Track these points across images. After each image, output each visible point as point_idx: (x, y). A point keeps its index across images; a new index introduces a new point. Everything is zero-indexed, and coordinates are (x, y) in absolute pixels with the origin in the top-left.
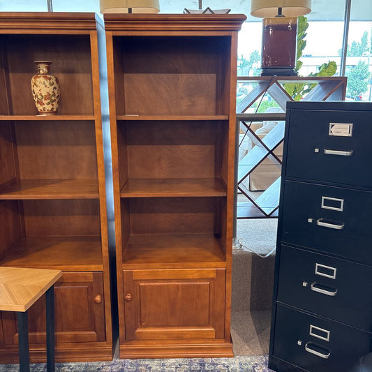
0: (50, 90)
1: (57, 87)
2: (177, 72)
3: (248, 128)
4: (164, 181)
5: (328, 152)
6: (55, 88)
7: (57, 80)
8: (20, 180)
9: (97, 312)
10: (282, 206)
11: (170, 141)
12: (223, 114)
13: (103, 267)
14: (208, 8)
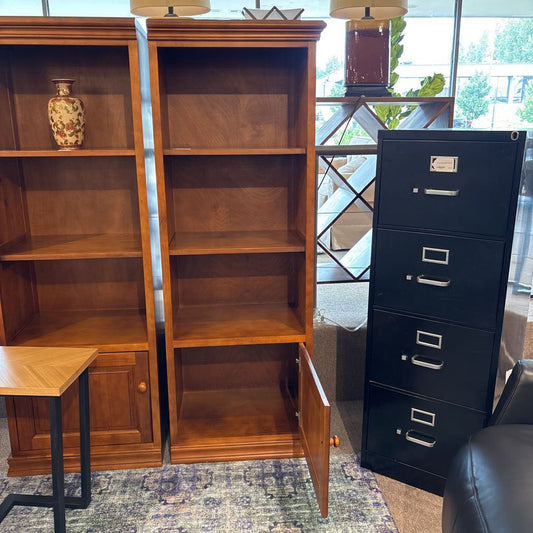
0: (74, 116)
1: (82, 112)
2: (237, 91)
3: (330, 164)
4: (223, 235)
5: (429, 192)
6: (80, 114)
7: (82, 104)
8: (30, 237)
9: (142, 404)
10: (374, 266)
11: (229, 183)
12: (298, 147)
13: (148, 346)
14: (275, 8)
